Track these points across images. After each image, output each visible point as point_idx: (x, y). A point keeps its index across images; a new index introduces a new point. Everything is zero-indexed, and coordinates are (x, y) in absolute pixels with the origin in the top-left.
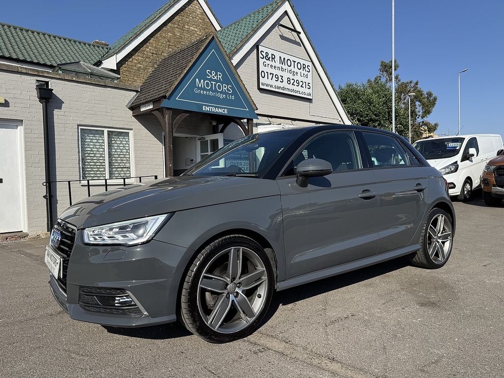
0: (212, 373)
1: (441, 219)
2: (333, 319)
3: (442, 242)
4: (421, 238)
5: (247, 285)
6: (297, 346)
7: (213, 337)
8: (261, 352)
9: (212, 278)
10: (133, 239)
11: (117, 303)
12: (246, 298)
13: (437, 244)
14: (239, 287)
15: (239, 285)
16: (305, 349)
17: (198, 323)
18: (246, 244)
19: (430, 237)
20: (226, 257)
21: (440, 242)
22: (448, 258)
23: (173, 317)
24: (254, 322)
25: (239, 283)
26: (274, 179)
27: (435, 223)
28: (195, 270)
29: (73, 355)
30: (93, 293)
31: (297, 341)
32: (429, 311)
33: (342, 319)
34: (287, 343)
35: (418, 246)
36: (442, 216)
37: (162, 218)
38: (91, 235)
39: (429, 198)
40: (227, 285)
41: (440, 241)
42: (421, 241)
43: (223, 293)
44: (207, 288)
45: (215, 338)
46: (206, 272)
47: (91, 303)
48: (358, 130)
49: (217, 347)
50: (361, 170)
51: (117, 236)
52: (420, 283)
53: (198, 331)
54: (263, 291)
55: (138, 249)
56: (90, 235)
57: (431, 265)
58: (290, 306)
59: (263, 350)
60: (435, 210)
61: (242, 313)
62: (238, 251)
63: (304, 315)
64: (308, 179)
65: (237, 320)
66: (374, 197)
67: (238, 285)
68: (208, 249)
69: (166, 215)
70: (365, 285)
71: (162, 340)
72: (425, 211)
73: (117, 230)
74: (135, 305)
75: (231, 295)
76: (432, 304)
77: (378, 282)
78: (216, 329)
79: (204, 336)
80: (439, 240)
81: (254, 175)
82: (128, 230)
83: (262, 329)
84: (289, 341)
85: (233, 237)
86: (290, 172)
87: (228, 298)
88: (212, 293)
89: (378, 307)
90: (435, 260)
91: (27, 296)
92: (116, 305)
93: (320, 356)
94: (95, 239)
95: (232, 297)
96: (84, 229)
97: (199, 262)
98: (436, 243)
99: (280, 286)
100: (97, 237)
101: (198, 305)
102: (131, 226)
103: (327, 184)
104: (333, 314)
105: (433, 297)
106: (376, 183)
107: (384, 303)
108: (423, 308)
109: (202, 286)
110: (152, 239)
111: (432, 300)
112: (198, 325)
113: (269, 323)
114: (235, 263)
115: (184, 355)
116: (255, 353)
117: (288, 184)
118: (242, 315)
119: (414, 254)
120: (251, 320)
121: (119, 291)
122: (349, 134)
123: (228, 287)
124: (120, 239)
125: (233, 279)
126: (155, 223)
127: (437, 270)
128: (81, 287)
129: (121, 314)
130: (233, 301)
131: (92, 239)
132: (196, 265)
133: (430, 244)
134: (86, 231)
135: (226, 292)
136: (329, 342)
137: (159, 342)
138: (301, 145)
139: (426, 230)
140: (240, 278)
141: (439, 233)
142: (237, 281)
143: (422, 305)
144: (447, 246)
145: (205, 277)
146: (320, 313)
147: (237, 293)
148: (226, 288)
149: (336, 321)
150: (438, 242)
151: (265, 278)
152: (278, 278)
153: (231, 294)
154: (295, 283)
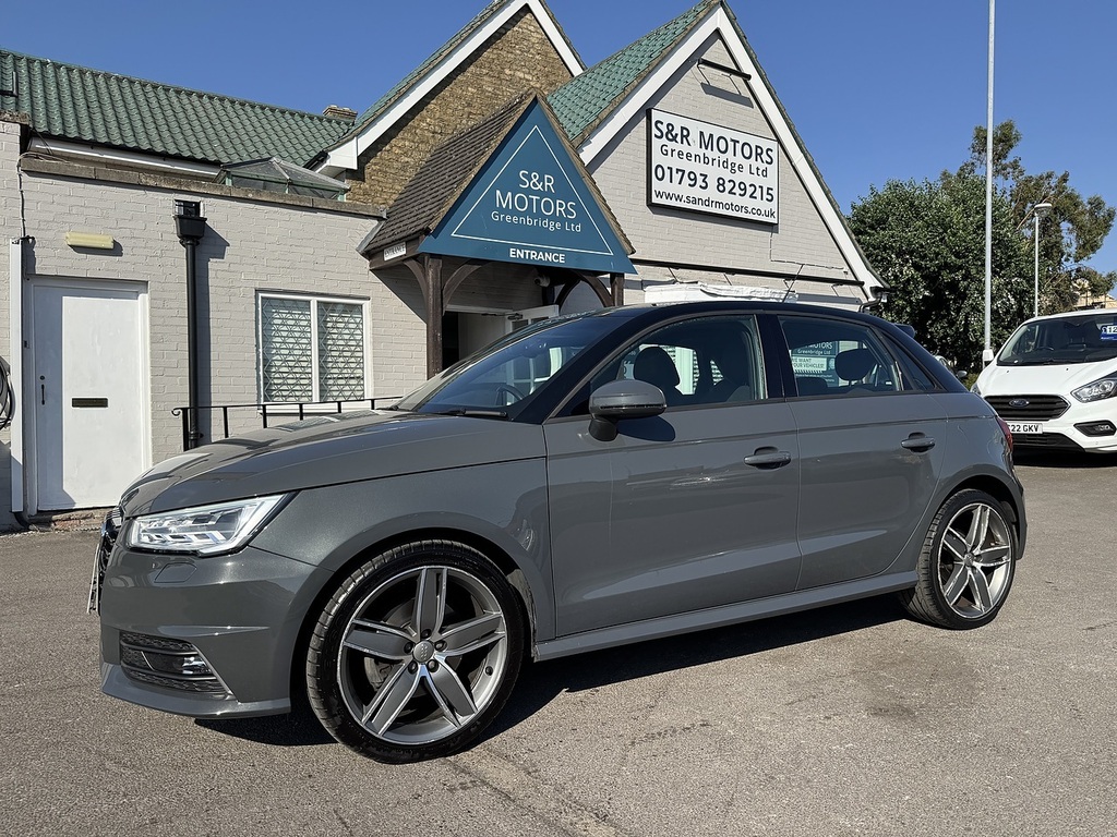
0: (344, 823)
1: (982, 517)
2: (655, 731)
3: (982, 568)
4: (922, 558)
5: (455, 648)
6: (545, 782)
7: (373, 750)
8: (464, 788)
9: (374, 630)
10: (217, 542)
11: (189, 668)
12: (454, 674)
13: (970, 572)
14: (440, 650)
15: (441, 645)
16: (559, 789)
17: (338, 720)
18: (457, 560)
19: (948, 557)
20: (410, 586)
21: (979, 568)
22: (998, 607)
23: (284, 704)
24: (472, 724)
25: (442, 642)
26: (538, 421)
27: (964, 524)
28: (334, 611)
29: (108, 764)
30: (139, 645)
31: (552, 771)
32: (885, 728)
33: (674, 731)
34: (529, 773)
35: (916, 576)
36: (984, 509)
37: (271, 502)
38: (144, 531)
39: (946, 467)
40: (412, 644)
41: (978, 565)
42: (922, 563)
43: (401, 661)
44: (360, 649)
45: (377, 752)
46: (362, 616)
47: (137, 664)
48: (767, 312)
49: (381, 770)
50: (764, 402)
51: (191, 535)
52: (906, 660)
53: (337, 734)
54: (498, 662)
55: (229, 564)
56: (141, 533)
57: (948, 620)
58: (581, 694)
59: (470, 785)
60: (965, 493)
61: (443, 704)
62: (439, 575)
63: (599, 717)
64: (613, 424)
65: (436, 718)
66: (788, 462)
67: (439, 646)
68: (367, 569)
69: (280, 496)
70: (774, 660)
71: (286, 748)
72: (930, 498)
73: (190, 523)
74: (212, 675)
75: (419, 666)
76: (900, 712)
77: (812, 655)
78: (379, 735)
79: (352, 746)
80: (975, 564)
81: (499, 414)
82: (210, 523)
83: (495, 741)
84: (535, 772)
85: (426, 545)
86: (580, 408)
87: (413, 672)
88: (378, 660)
89: (774, 710)
90: (960, 609)
91: (87, 640)
92: (185, 672)
93: (580, 807)
94: (152, 540)
95: (421, 670)
96: (135, 518)
97: (344, 596)
98: (965, 572)
99: (542, 651)
100: (153, 536)
101: (339, 682)
102: (218, 516)
103: (666, 433)
104: (661, 718)
105: (915, 697)
106: (801, 431)
107: (792, 703)
108: (876, 721)
109: (349, 645)
110: (247, 544)
111: (907, 703)
112: (339, 723)
113: (516, 730)
114: (431, 601)
115: (310, 782)
116: (452, 790)
117: (578, 432)
118: (447, 711)
119: (910, 591)
120: (464, 720)
121: (180, 645)
122: (744, 322)
123: (416, 649)
124: (195, 543)
125: (426, 633)
126: (254, 513)
127: (966, 632)
128: (122, 633)
129: (187, 690)
130: (423, 679)
131: (146, 539)
132: (337, 602)
133: (947, 576)
134: (136, 523)
135: (407, 659)
136: (619, 780)
137: (277, 751)
138: (617, 346)
139: (938, 537)
140: (441, 631)
141: (974, 547)
142: (436, 637)
143: (878, 712)
144: (1000, 576)
145: (357, 627)
146: (637, 714)
147: (436, 663)
148: (407, 652)
149: (660, 734)
150: (973, 568)
151: (502, 632)
152: (537, 634)
153: (421, 663)
154: (579, 646)
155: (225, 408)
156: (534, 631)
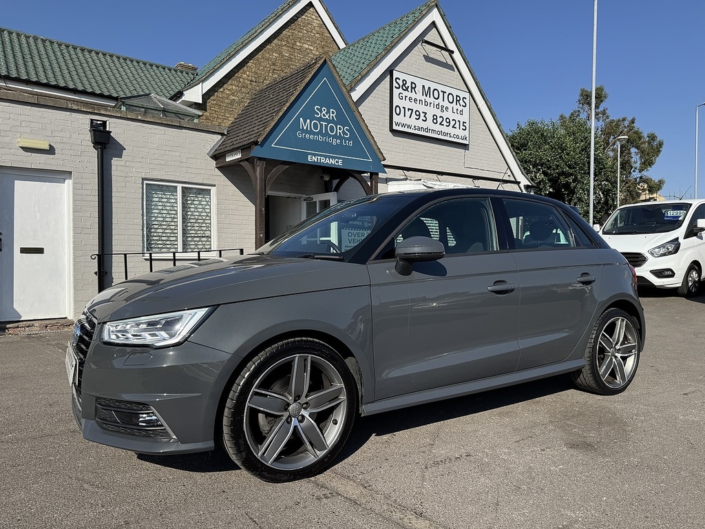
0: (255, 521)
1: (621, 325)
2: (438, 460)
3: (621, 357)
4: (587, 351)
5: (316, 407)
6: (377, 492)
7: (265, 474)
8: (327, 498)
9: (266, 395)
10: (162, 339)
11: (142, 422)
12: (315, 424)
13: (614, 360)
14: (305, 409)
15: (306, 405)
16: (387, 497)
17: (244, 454)
18: (317, 350)
19: (602, 350)
20: (288, 367)
21: (619, 357)
22: (630, 381)
23: (209, 444)
24: (325, 456)
25: (307, 403)
26: (364, 262)
27: (611, 330)
28: (242, 383)
29: (86, 486)
30: (110, 406)
31: (380, 486)
32: (579, 456)
33: (451, 460)
34: (365, 487)
35: (583, 362)
36: (623, 320)
37: (201, 313)
38: (112, 332)
39: (602, 294)
40: (289, 405)
41: (619, 355)
42: (587, 354)
43: (282, 416)
44: (258, 408)
45: (268, 475)
46: (259, 387)
47: (108, 419)
48: (497, 196)
49: (270, 487)
50: (497, 252)
51: (146, 334)
52: (580, 414)
53: (244, 464)
54: (340, 416)
55: (171, 353)
56: (111, 332)
57: (601, 389)
58: (385, 437)
59: (329, 495)
60: (612, 311)
61: (308, 443)
62: (306, 360)
63: (400, 451)
64: (411, 264)
65: (302, 452)
66: (512, 290)
67: (305, 406)
68: (262, 356)
69: (207, 309)
70: (500, 414)
71: (203, 474)
72: (595, 312)
73: (145, 326)
74: (162, 426)
75: (293, 419)
76: (587, 446)
77: (522, 411)
78: (269, 464)
79: (252, 471)
80: (617, 354)
81: (337, 257)
82: (158, 326)
83: (338, 467)
84: (369, 486)
85: (298, 341)
86: (389, 253)
87: (289, 423)
88: (267, 415)
89: (508, 446)
90: (609, 383)
91: (51, 405)
92: (140, 424)
93: (404, 508)
94: (118, 337)
95: (294, 421)
96: (105, 323)
97: (248, 373)
98: (611, 359)
99: (366, 410)
100: (119, 335)
101: (245, 430)
102: (163, 322)
103: (441, 271)
104: (440, 452)
105: (592, 436)
106: (520, 271)
107: (519, 441)
108: (572, 451)
109: (251, 405)
110: (186, 340)
111: (588, 440)
112: (245, 457)
113: (349, 460)
114: (301, 376)
115: (224, 495)
116: (319, 499)
117: (386, 270)
118: (310, 447)
119: (578, 372)
120: (321, 454)
121: (141, 407)
122: (483, 202)
123: (290, 408)
124: (148, 339)
125: (297, 398)
126: (189, 320)
127: (612, 396)
128: (98, 398)
129: (144, 436)
130: (295, 427)
131: (113, 337)
132: (244, 377)
133: (602, 360)
134: (106, 326)
135: (286, 414)
136: (424, 491)
137: (198, 476)
138: (408, 217)
139: (597, 337)
140: (306, 396)
141: (617, 344)
142: (303, 400)
143: (573, 446)
144: (630, 362)
145: (256, 394)
146: (424, 449)
147: (303, 417)
148: (286, 410)
149: (442, 462)
150: (616, 357)
151: (343, 397)
152: (364, 398)
153: (294, 417)
154: (389, 406)
155: (125, 255)
156: (362, 396)
